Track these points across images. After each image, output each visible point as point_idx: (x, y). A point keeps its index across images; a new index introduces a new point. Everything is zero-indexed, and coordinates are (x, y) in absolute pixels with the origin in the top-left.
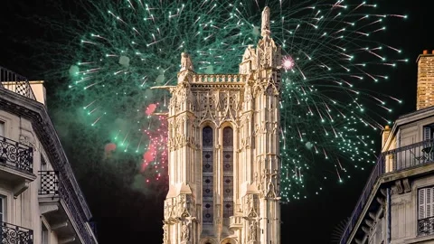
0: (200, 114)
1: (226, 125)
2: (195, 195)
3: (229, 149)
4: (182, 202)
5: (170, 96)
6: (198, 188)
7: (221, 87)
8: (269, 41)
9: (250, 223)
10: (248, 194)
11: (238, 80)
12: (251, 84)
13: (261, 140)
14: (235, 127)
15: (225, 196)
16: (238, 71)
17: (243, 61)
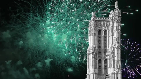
0: (98, 27)
1: (105, 30)
3: (106, 36)
4: (92, 49)
6: (97, 46)
7: (104, 21)
8: (118, 9)
9: (112, 54)
10: (111, 47)
11: (109, 19)
12: (112, 20)
13: (115, 34)
14: (108, 30)
15: (105, 48)
17: (110, 14)
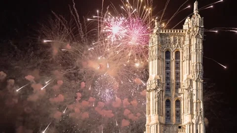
0: (164, 46)
1: (176, 50)
2: (162, 79)
3: (178, 60)
4: (155, 83)
5: (150, 38)
6: (163, 77)
7: (174, 35)
8: (198, 16)
9: (188, 91)
10: (187, 79)
11: (183, 32)
12: (189, 34)
13: (194, 57)
14: (181, 51)
15: (176, 80)
17: (185, 23)
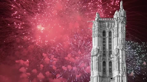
0: (102, 28)
1: (109, 31)
2: (100, 49)
3: (110, 37)
4: (96, 51)
5: (93, 24)
6: (101, 47)
7: (108, 21)
8: (123, 10)
10: (116, 49)
11: (113, 19)
12: (117, 21)
13: (120, 35)
14: (112, 32)
15: (109, 49)
16: (113, 17)
17: (115, 14)
